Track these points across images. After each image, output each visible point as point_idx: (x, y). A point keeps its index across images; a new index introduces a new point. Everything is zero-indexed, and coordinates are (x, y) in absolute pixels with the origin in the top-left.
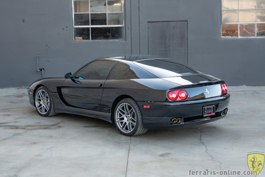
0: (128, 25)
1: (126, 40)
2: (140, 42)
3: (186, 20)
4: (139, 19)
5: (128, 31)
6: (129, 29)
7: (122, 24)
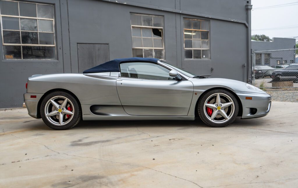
0: (60, 46)
1: (58, 60)
2: (71, 62)
3: (108, 43)
4: (70, 40)
5: (60, 51)
6: (60, 49)
7: (54, 44)
